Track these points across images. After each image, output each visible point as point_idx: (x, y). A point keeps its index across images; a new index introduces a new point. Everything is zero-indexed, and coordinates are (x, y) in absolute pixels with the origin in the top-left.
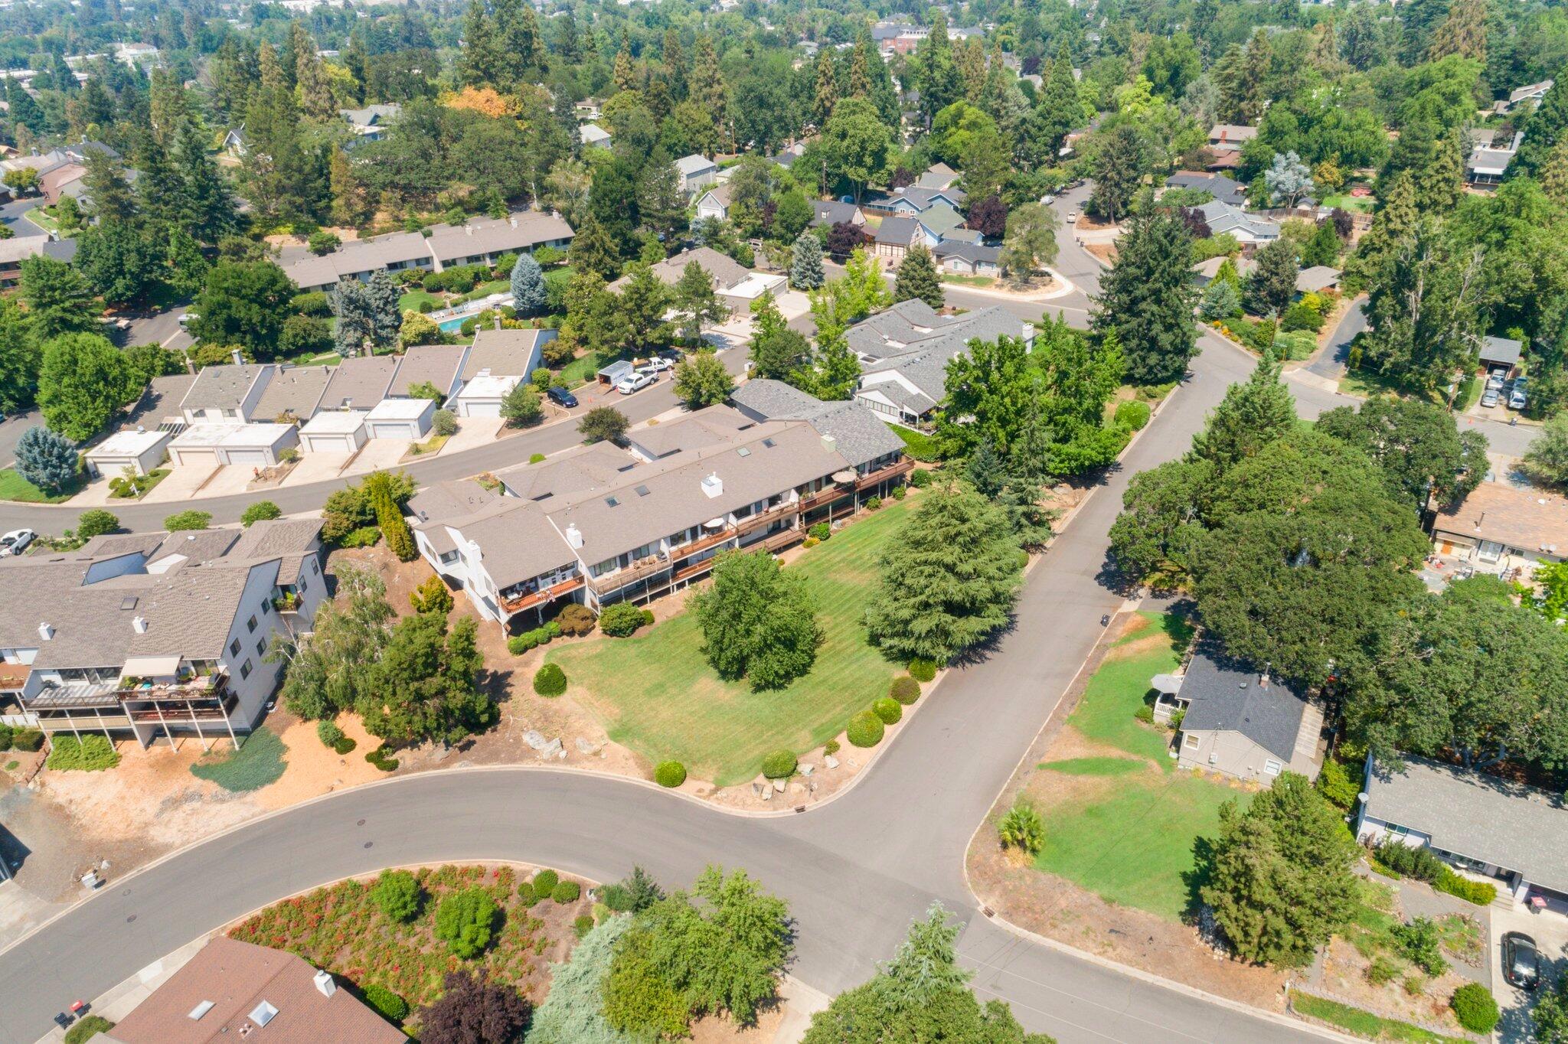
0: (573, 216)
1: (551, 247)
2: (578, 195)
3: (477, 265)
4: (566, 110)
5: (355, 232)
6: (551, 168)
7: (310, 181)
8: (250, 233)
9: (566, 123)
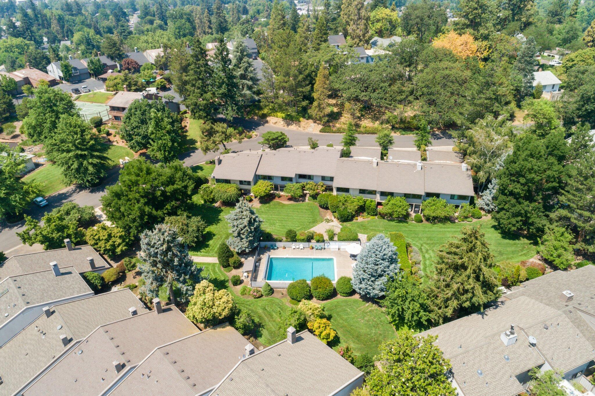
0: (481, 174)
1: (443, 201)
2: (495, 155)
3: (367, 198)
4: (528, 59)
5: (321, 127)
6: (477, 121)
7: (302, 87)
8: (261, 112)
9: (524, 70)
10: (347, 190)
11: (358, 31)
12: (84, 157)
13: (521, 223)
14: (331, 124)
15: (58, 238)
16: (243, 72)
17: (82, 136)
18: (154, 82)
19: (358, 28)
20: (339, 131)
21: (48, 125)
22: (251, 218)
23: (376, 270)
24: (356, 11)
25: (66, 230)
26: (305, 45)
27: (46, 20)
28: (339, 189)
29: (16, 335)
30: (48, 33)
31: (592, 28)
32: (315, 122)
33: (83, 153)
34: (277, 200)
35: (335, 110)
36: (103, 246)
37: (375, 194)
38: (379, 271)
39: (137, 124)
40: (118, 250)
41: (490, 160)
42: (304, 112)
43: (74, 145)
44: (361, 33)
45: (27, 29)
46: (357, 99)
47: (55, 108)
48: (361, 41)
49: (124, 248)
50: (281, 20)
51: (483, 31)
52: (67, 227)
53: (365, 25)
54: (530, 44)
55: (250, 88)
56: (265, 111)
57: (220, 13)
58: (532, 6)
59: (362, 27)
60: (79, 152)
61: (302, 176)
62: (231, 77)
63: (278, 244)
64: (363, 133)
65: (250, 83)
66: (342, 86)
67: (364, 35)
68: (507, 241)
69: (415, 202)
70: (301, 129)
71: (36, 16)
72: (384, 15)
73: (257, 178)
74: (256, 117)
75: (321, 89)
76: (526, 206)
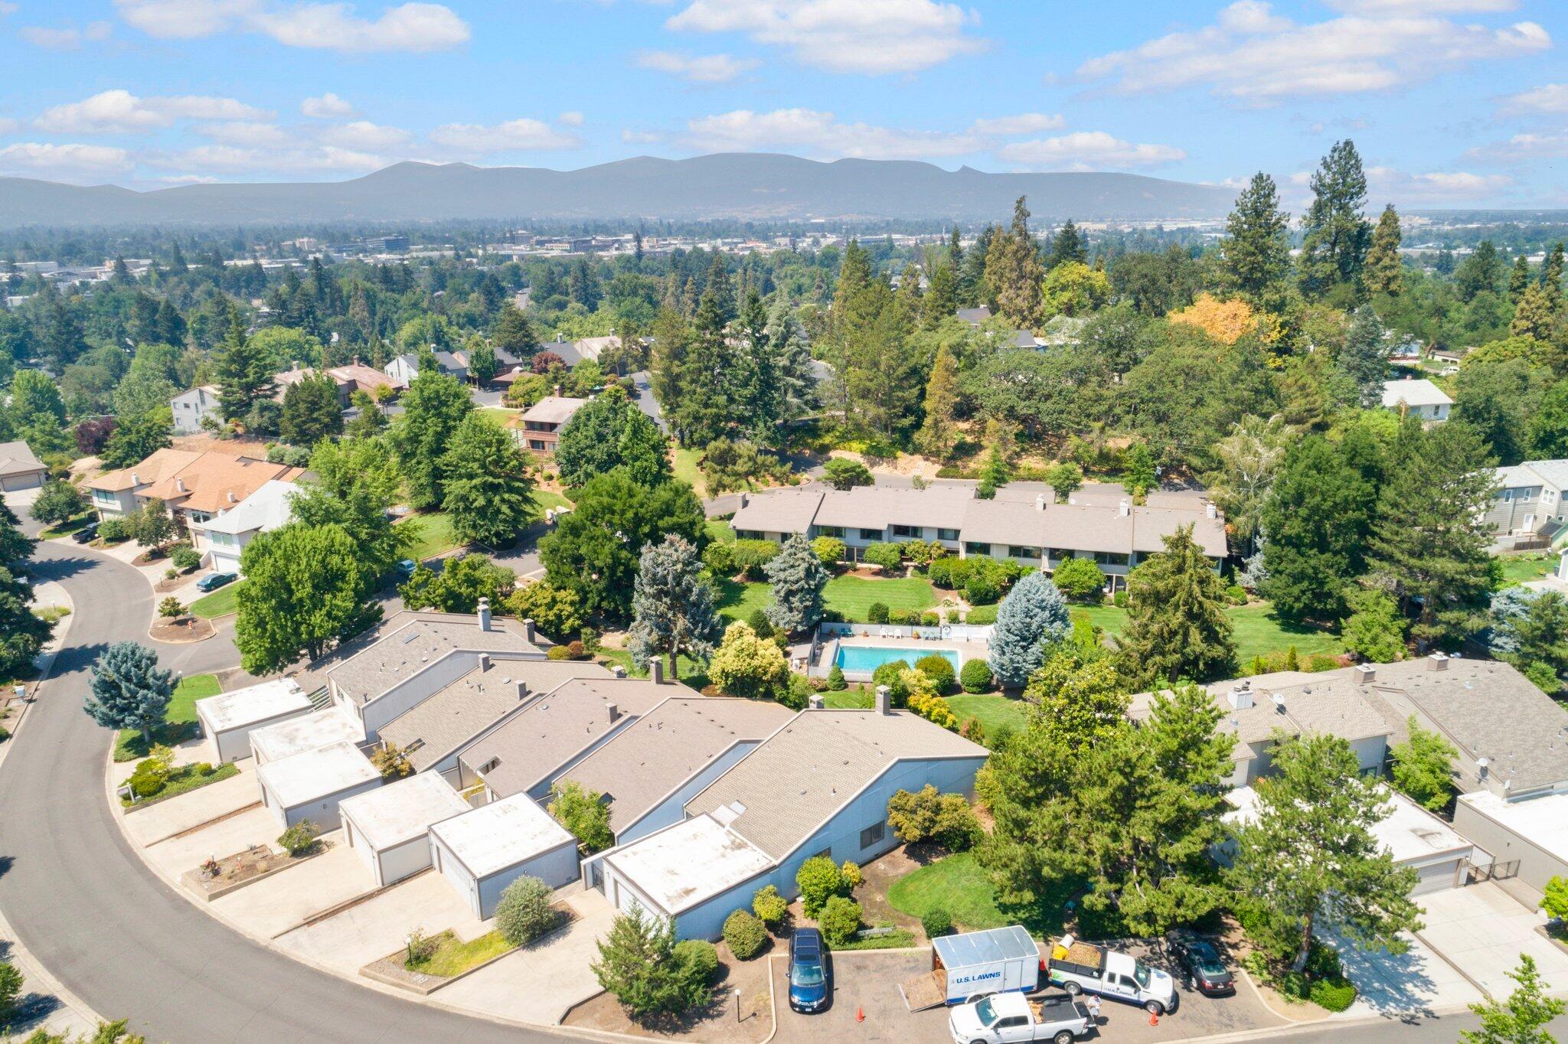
3: (1025, 563)
4: (1365, 348)
5: (938, 468)
6: (1230, 427)
7: (902, 388)
8: (818, 442)
9: (1358, 368)
10: (985, 548)
11: (1019, 301)
12: (495, 488)
13: (1309, 594)
14: (959, 463)
15: (468, 596)
16: (787, 363)
17: (499, 450)
18: (602, 390)
19: (1018, 296)
20: (975, 475)
21: (429, 439)
22: (811, 565)
23: (1029, 625)
24: (1015, 263)
25: (479, 587)
26: (911, 320)
27: (341, 298)
28: (971, 547)
29: (433, 694)
30: (344, 323)
31: (1528, 302)
32: (927, 459)
33: (496, 481)
34: (850, 574)
35: (969, 439)
36: (543, 614)
37: (1039, 557)
38: (1034, 627)
39: (588, 442)
40: (566, 628)
41: (1256, 495)
42: (905, 440)
43: (483, 466)
44: (1025, 305)
45: (308, 314)
46: (1011, 414)
47: (444, 410)
48: (1024, 319)
49: (577, 622)
50: (861, 279)
51: (1269, 296)
52: (482, 582)
53: (1033, 288)
54: (1365, 319)
55: (799, 393)
56: (827, 440)
57: (721, 283)
58: (1392, 259)
59: (1027, 292)
60: (490, 479)
61: (901, 530)
62: (766, 368)
63: (854, 628)
64: (1024, 479)
65: (800, 383)
66: (982, 390)
67: (1031, 309)
68: (1292, 635)
69: (1115, 571)
70: (898, 473)
71: (321, 290)
72: (1075, 277)
73: (816, 531)
74: (807, 452)
75: (940, 392)
76: (1316, 560)
